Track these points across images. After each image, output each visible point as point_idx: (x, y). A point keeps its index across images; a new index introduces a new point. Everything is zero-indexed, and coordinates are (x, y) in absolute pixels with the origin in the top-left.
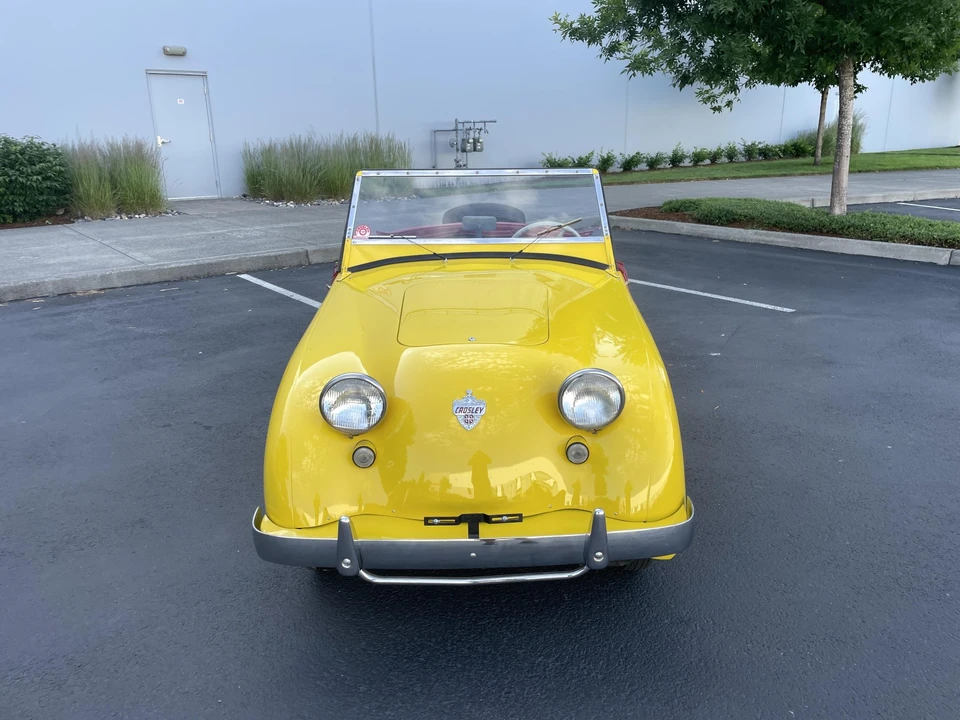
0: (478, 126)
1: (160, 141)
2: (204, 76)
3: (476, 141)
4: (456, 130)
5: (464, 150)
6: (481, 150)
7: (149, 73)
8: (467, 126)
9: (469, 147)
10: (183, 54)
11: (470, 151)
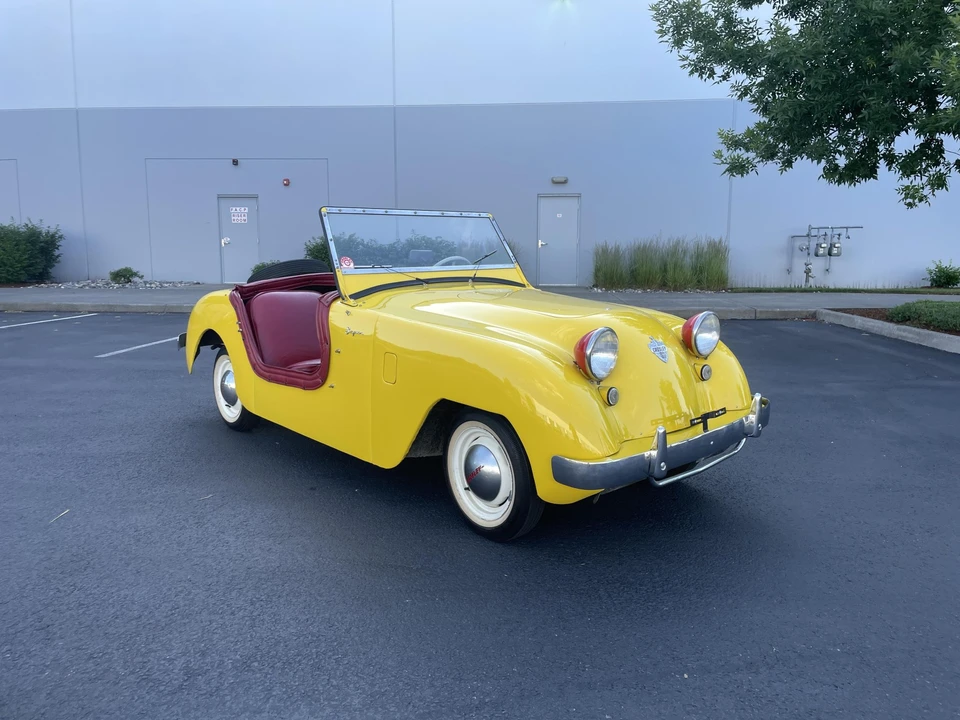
0: (837, 231)
1: (540, 244)
2: (579, 196)
3: (832, 246)
4: (808, 235)
5: (817, 255)
6: (838, 255)
7: (539, 196)
8: (822, 232)
9: (821, 251)
10: (565, 182)
11: (823, 255)
